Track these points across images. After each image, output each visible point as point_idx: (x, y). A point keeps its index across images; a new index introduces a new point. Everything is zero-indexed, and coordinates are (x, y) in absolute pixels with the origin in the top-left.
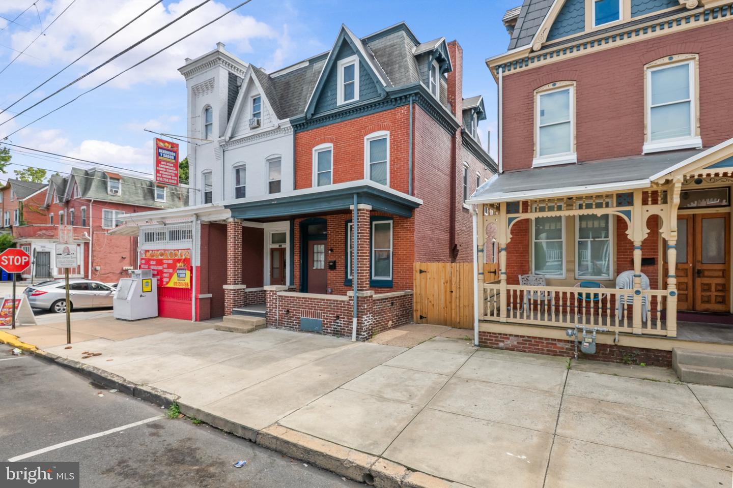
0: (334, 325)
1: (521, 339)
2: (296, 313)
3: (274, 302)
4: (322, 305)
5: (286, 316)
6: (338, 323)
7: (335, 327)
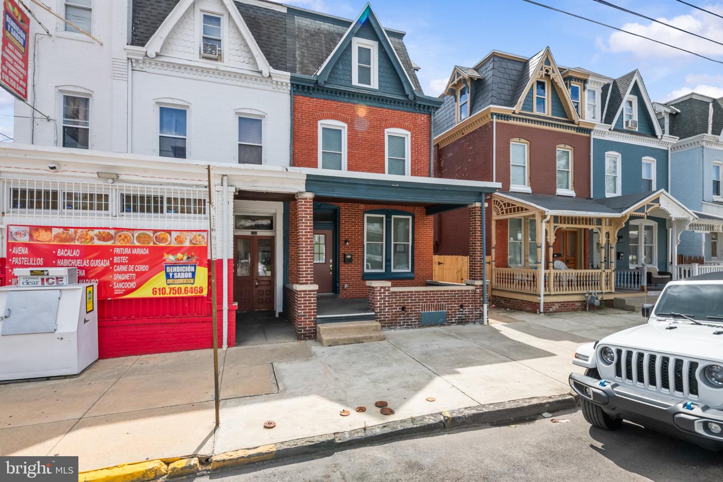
0: (459, 314)
1: (560, 304)
2: (415, 308)
3: (387, 299)
4: (446, 296)
5: (402, 314)
6: (462, 312)
7: (460, 316)
